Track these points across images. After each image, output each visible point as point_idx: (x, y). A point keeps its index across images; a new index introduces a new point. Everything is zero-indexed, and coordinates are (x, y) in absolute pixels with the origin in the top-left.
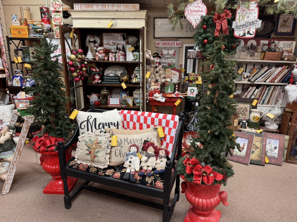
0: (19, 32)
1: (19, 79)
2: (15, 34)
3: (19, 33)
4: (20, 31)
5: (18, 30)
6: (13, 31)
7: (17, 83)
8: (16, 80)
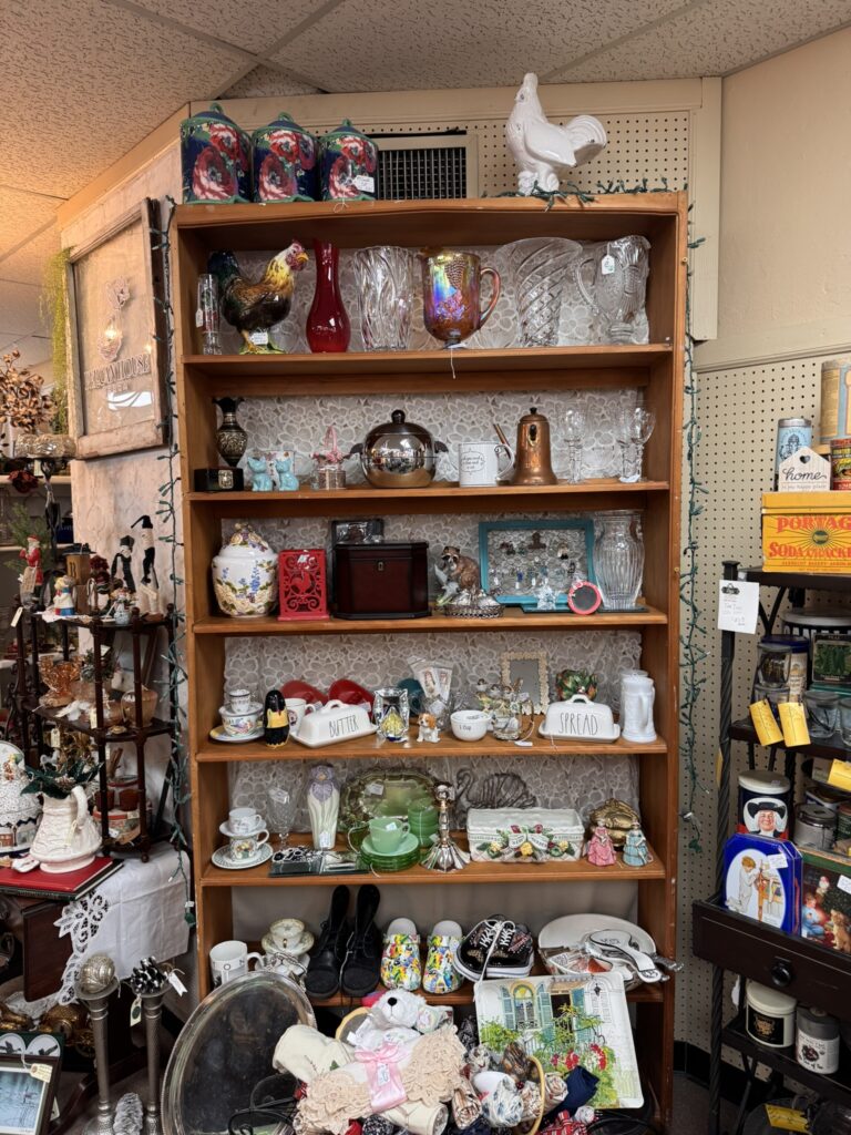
0: (820, 533)
1: (781, 871)
2: (789, 551)
3: (820, 542)
4: (829, 529)
5: (815, 523)
6: (780, 529)
7: (755, 893)
8: (756, 871)
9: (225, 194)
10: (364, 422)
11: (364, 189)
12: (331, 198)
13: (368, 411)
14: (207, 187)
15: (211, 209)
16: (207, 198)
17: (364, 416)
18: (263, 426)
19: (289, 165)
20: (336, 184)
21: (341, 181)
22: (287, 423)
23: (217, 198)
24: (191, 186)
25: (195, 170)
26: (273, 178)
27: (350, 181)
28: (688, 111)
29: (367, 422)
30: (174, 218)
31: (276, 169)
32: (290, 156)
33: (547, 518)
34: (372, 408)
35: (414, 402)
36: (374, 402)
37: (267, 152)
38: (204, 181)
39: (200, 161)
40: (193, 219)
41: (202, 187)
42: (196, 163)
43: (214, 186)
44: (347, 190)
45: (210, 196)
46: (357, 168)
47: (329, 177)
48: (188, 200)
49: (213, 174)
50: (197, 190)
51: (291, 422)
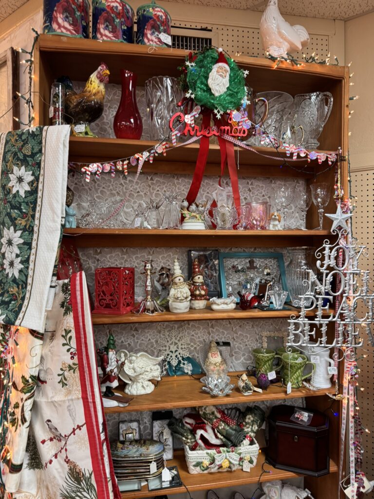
9: (74, 32)
10: (149, 190)
11: (165, 42)
12: (145, 44)
13: (152, 184)
14: (62, 25)
15: (64, 39)
16: (62, 32)
17: (150, 187)
18: (84, 189)
19: (118, 20)
20: (149, 36)
21: (152, 34)
22: (101, 189)
23: (68, 33)
24: (51, 23)
25: (55, 13)
26: (107, 26)
27: (158, 35)
28: (328, 36)
29: (152, 191)
30: (37, 42)
31: (109, 21)
32: (118, 15)
33: (256, 251)
34: (155, 182)
35: (180, 180)
36: (156, 179)
37: (104, 10)
38: (60, 21)
39: (58, 7)
40: (51, 44)
41: (58, 24)
42: (55, 9)
43: (67, 25)
44: (156, 40)
45: (64, 31)
46: (162, 28)
47: (144, 31)
48: (48, 32)
49: (67, 17)
50: (55, 26)
51: (104, 188)
